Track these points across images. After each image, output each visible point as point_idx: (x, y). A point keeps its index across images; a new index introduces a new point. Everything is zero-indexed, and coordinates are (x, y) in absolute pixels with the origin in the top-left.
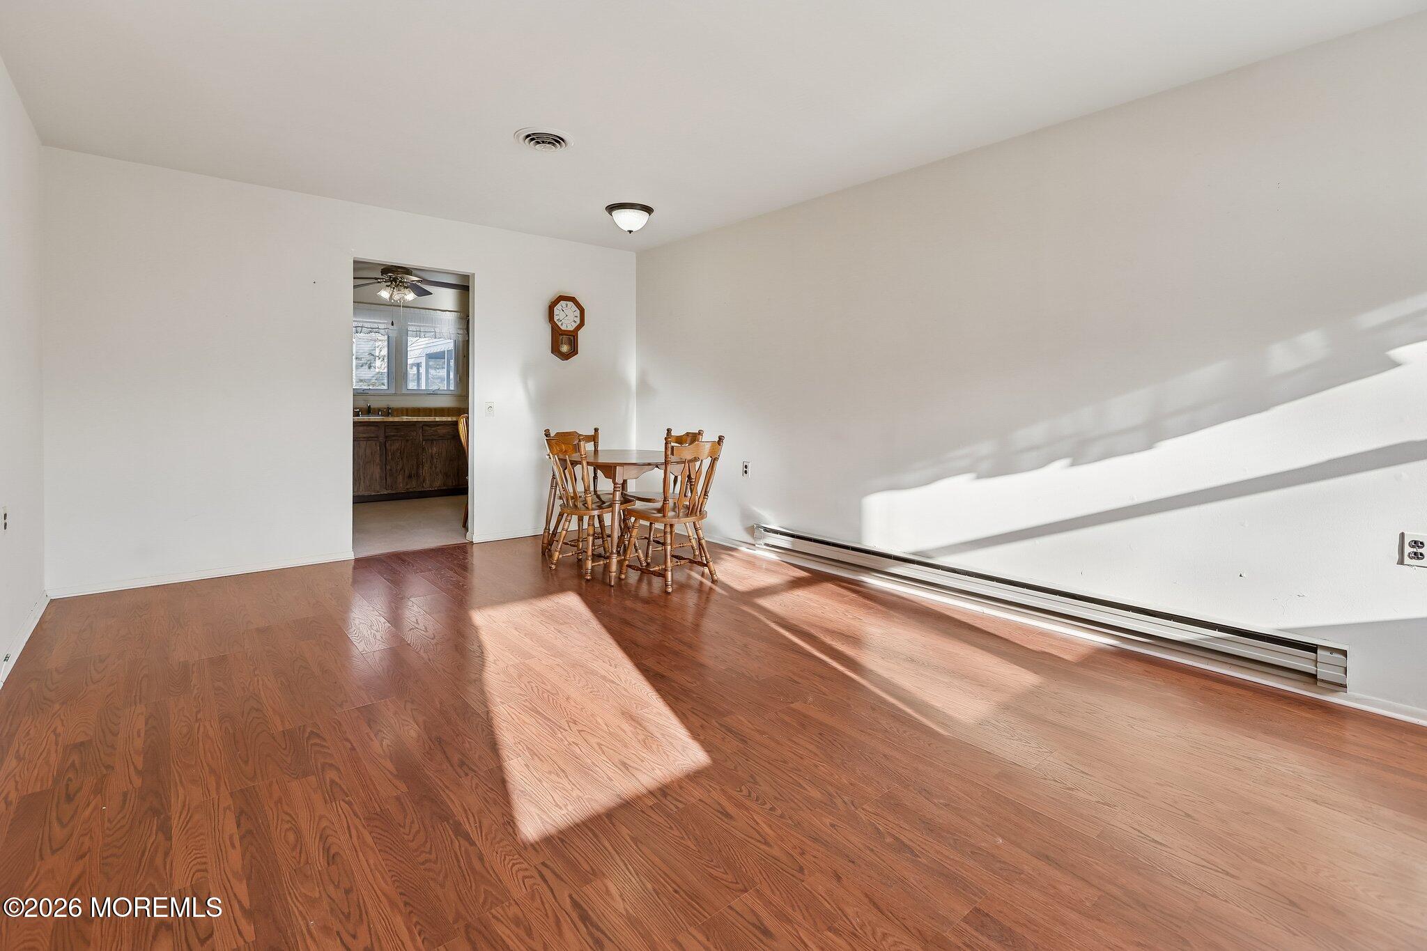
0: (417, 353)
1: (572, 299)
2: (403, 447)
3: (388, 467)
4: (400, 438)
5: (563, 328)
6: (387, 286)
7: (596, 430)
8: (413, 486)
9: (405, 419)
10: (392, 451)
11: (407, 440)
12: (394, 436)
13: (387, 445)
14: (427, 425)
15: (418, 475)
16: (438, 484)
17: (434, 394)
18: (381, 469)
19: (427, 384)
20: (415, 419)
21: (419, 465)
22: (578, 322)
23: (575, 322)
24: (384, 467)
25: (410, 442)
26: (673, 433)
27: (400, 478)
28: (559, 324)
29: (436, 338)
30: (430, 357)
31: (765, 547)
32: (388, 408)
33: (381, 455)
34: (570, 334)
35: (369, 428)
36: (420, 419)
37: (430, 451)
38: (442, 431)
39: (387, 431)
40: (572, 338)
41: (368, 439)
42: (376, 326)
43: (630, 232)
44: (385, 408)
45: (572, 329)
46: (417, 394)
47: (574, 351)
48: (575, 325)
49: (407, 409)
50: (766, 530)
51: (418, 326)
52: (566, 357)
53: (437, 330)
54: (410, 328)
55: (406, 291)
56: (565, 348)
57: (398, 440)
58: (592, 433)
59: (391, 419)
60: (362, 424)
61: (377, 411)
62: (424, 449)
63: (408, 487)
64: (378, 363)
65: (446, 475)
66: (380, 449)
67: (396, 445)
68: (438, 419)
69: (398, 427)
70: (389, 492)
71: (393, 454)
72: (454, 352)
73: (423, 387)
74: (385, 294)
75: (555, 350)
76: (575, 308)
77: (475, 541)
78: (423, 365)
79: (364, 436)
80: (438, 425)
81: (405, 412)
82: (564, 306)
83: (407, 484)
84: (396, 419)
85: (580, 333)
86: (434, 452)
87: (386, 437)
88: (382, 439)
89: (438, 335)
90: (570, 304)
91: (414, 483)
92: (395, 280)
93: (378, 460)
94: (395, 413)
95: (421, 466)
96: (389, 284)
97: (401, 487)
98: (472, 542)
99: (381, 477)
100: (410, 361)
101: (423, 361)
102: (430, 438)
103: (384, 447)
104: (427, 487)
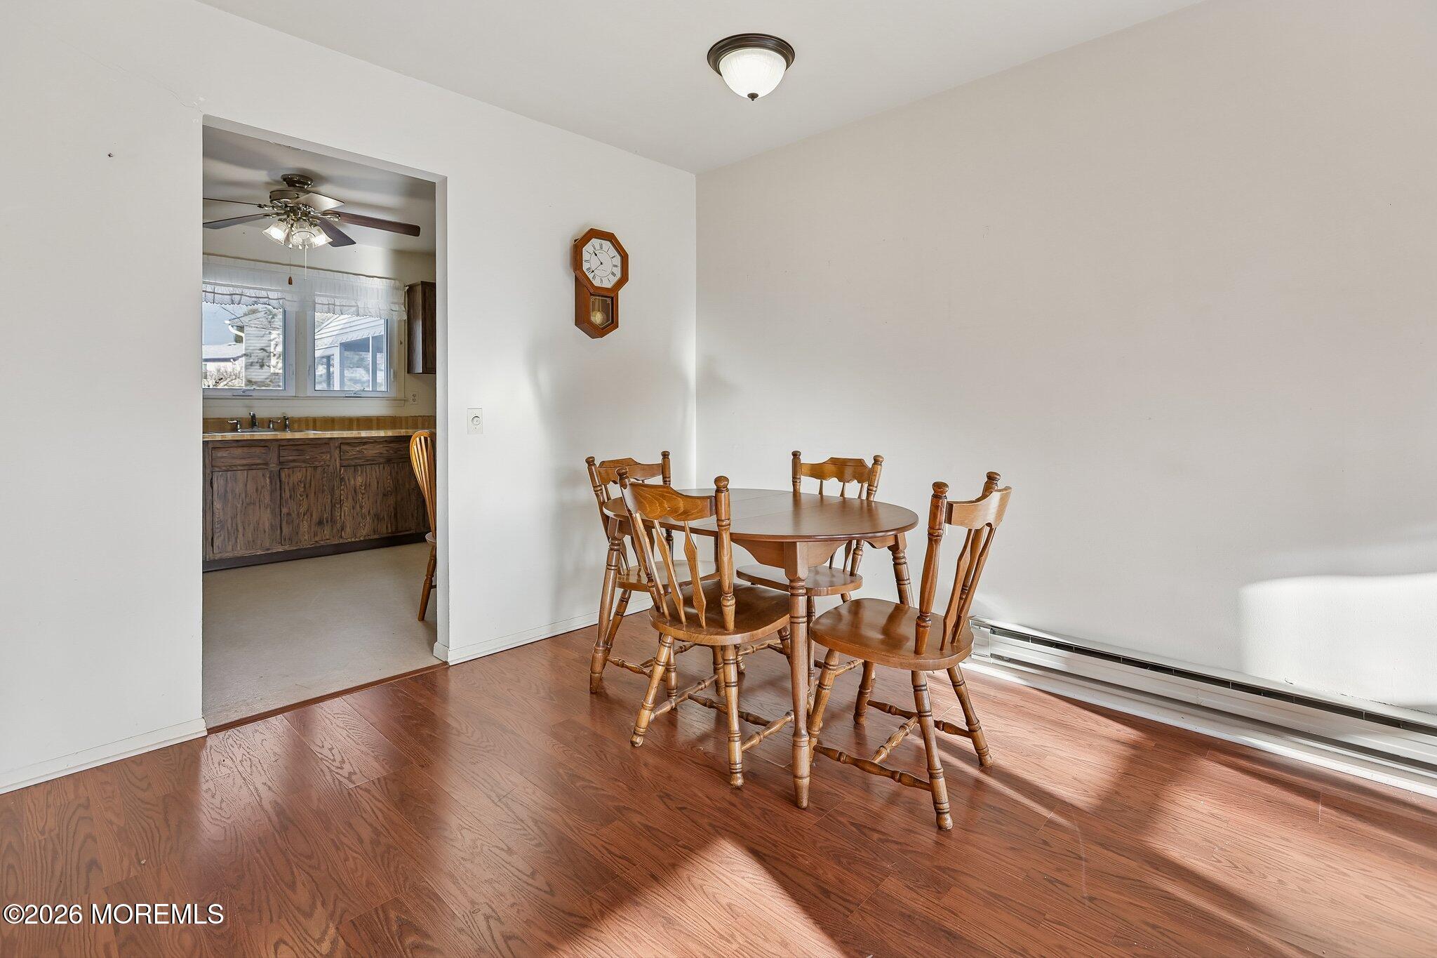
0: (328, 341)
1: (610, 237)
2: (309, 478)
3: (285, 510)
4: (304, 465)
5: (597, 283)
6: (280, 220)
7: (665, 455)
8: (327, 536)
9: (312, 434)
10: (291, 485)
11: (315, 468)
12: (294, 461)
13: (283, 475)
14: (348, 444)
15: (333, 521)
16: (364, 532)
17: (356, 396)
18: (273, 512)
19: (342, 383)
20: (328, 434)
21: (336, 503)
22: (619, 275)
23: (613, 274)
24: (277, 510)
25: (320, 469)
26: (805, 459)
27: (305, 526)
28: (590, 276)
29: (358, 315)
30: (347, 347)
31: (993, 660)
32: (285, 419)
33: (272, 492)
34: (606, 294)
35: (253, 450)
36: (336, 434)
37: (352, 482)
38: (371, 451)
39: (282, 453)
40: (609, 301)
41: (250, 467)
42: (264, 294)
43: (753, 96)
44: (279, 418)
45: (609, 286)
46: (330, 396)
47: (612, 322)
48: (614, 280)
49: (315, 420)
50: (994, 630)
51: (331, 297)
52: (598, 332)
53: (361, 304)
54: (318, 300)
55: (314, 230)
56: (597, 318)
57: (300, 467)
58: (659, 460)
59: (288, 435)
60: (240, 444)
61: (268, 423)
62: (342, 479)
63: (317, 539)
64: (273, 361)
65: (377, 517)
66: (271, 482)
67: (298, 476)
68: (364, 434)
69: (300, 447)
70: (287, 548)
71: (293, 489)
72: (385, 340)
73: (337, 387)
74: (277, 232)
75: (582, 320)
76: (613, 252)
77: (453, 659)
78: (336, 361)
79: (244, 462)
80: (365, 443)
81: (311, 424)
82: (598, 247)
83: (315, 535)
84: (298, 435)
85: (622, 293)
86: (358, 484)
87: (281, 463)
88: (274, 466)
89: (361, 311)
90: (607, 245)
91: (327, 530)
92: (294, 210)
93: (267, 500)
94: (296, 426)
95: (338, 506)
96: (285, 217)
97: (306, 540)
98: (446, 663)
99: (272, 525)
100: (318, 354)
101: (336, 353)
102: (353, 463)
103: (277, 479)
104: (348, 537)
